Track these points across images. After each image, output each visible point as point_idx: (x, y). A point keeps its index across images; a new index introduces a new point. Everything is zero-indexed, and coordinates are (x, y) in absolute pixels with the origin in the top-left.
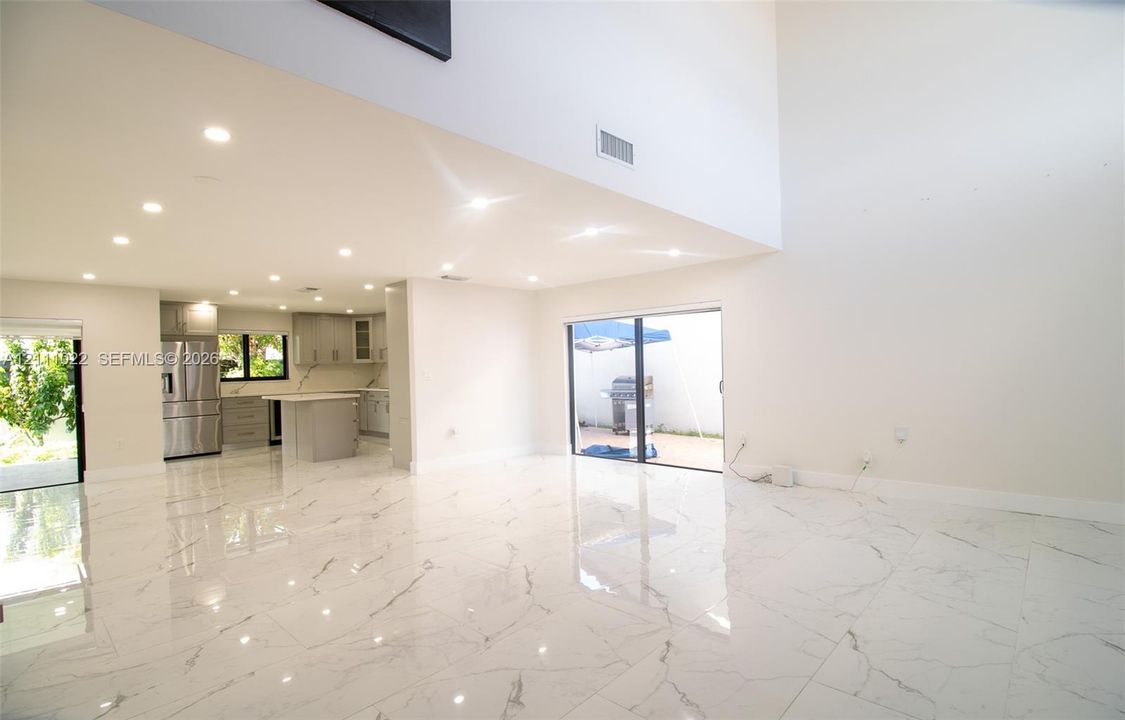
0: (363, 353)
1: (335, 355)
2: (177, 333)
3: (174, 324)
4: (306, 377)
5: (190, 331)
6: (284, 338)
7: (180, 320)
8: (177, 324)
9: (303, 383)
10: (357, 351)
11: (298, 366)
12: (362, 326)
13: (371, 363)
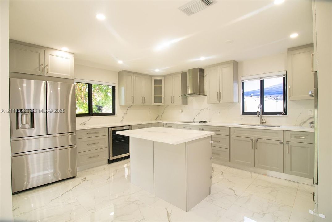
0: (158, 99)
1: (143, 99)
2: (39, 73)
3: (38, 66)
4: (126, 114)
5: (51, 73)
6: (113, 87)
7: (42, 62)
8: (40, 65)
9: (124, 118)
10: (155, 97)
11: (121, 106)
12: (158, 82)
13: (162, 106)
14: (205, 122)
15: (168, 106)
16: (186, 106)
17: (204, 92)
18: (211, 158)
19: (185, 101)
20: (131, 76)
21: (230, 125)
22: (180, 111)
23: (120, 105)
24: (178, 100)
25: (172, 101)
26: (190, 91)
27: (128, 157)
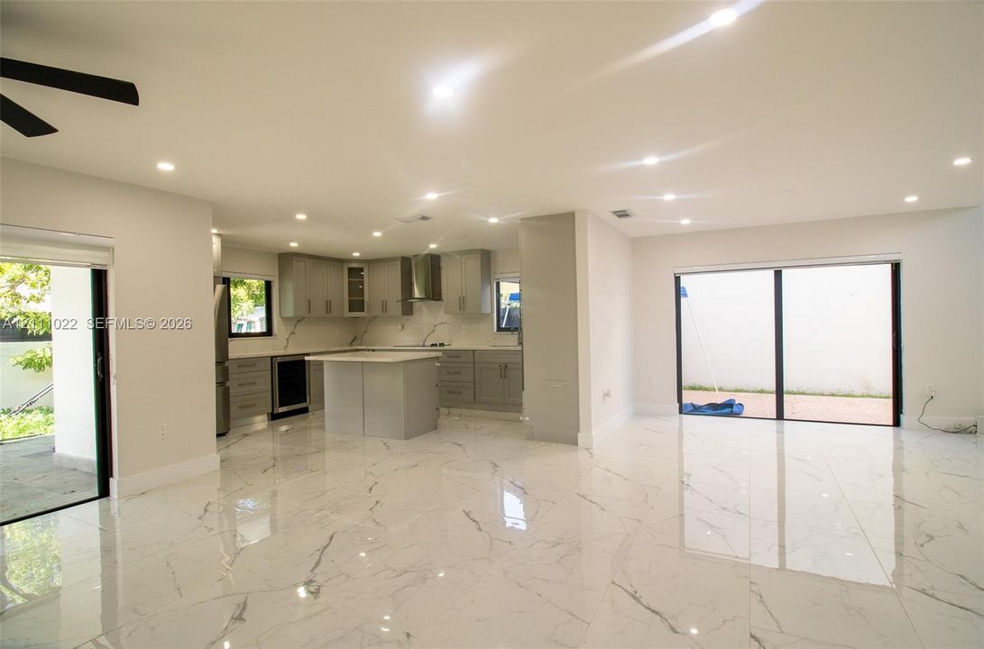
0: (357, 304)
1: (328, 306)
4: (293, 333)
6: (268, 283)
9: (290, 341)
10: (351, 302)
11: (285, 320)
12: (355, 273)
13: (364, 318)
14: (442, 345)
15: (375, 317)
16: (412, 318)
17: (440, 295)
18: (437, 385)
19: (408, 309)
20: (305, 262)
21: (474, 347)
22: (400, 327)
23: (283, 318)
24: (396, 307)
25: (384, 307)
26: (417, 293)
27: (305, 410)
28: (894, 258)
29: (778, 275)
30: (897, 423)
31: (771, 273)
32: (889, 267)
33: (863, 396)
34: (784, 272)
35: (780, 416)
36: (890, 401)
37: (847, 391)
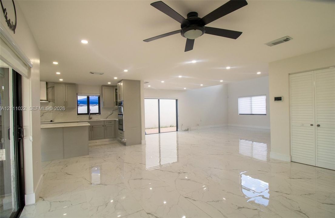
28: (177, 98)
29: (159, 100)
30: (177, 130)
31: (158, 100)
32: (175, 100)
33: (155, 128)
34: (160, 100)
35: (159, 132)
36: (176, 127)
37: (152, 128)
